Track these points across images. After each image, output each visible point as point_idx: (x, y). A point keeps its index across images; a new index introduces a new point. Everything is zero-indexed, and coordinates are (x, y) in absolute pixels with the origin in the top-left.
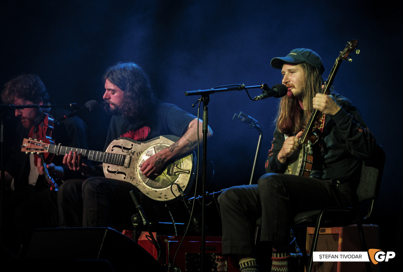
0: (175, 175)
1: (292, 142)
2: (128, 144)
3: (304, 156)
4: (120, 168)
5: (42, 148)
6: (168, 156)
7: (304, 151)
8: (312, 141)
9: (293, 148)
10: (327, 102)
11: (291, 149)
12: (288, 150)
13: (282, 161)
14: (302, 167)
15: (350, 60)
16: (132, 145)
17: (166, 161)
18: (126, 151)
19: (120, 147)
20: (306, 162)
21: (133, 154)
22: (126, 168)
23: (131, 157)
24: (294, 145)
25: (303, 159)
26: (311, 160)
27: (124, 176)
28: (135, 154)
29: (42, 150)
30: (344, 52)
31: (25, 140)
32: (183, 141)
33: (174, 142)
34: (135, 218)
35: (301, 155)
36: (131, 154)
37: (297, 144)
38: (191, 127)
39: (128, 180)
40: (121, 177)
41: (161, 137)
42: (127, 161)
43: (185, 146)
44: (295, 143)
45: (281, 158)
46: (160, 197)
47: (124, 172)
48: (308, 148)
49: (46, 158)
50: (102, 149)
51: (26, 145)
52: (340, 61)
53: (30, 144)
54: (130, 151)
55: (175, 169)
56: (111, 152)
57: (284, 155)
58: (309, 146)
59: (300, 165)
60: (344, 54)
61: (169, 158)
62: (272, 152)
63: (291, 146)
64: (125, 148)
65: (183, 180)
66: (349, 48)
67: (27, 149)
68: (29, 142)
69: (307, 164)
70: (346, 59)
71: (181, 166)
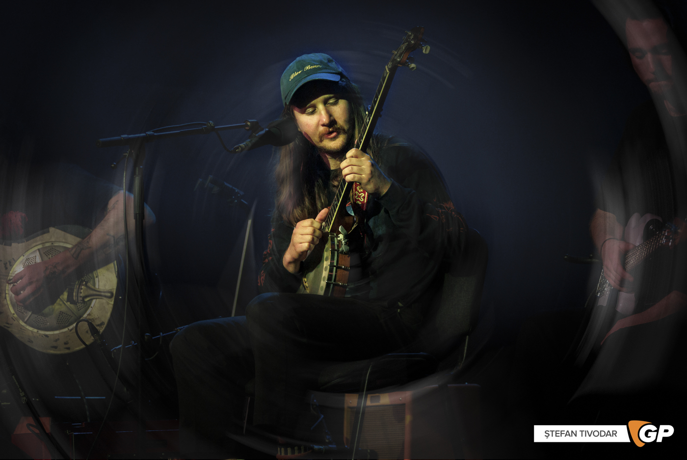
0: (84, 302)
1: (309, 230)
3: (332, 258)
6: (69, 267)
7: (331, 247)
9: (313, 242)
12: (304, 247)
13: (291, 269)
14: (330, 278)
15: (413, 65)
20: (338, 267)
25: (332, 263)
26: (346, 263)
30: (401, 51)
32: (97, 237)
33: (79, 240)
35: (327, 254)
38: (114, 207)
41: (52, 229)
43: (102, 248)
44: (314, 231)
45: (290, 263)
48: (339, 241)
52: (393, 70)
55: (84, 291)
58: (341, 236)
60: (400, 56)
61: (69, 271)
66: (409, 43)
69: (339, 271)
70: (405, 64)
71: (94, 285)
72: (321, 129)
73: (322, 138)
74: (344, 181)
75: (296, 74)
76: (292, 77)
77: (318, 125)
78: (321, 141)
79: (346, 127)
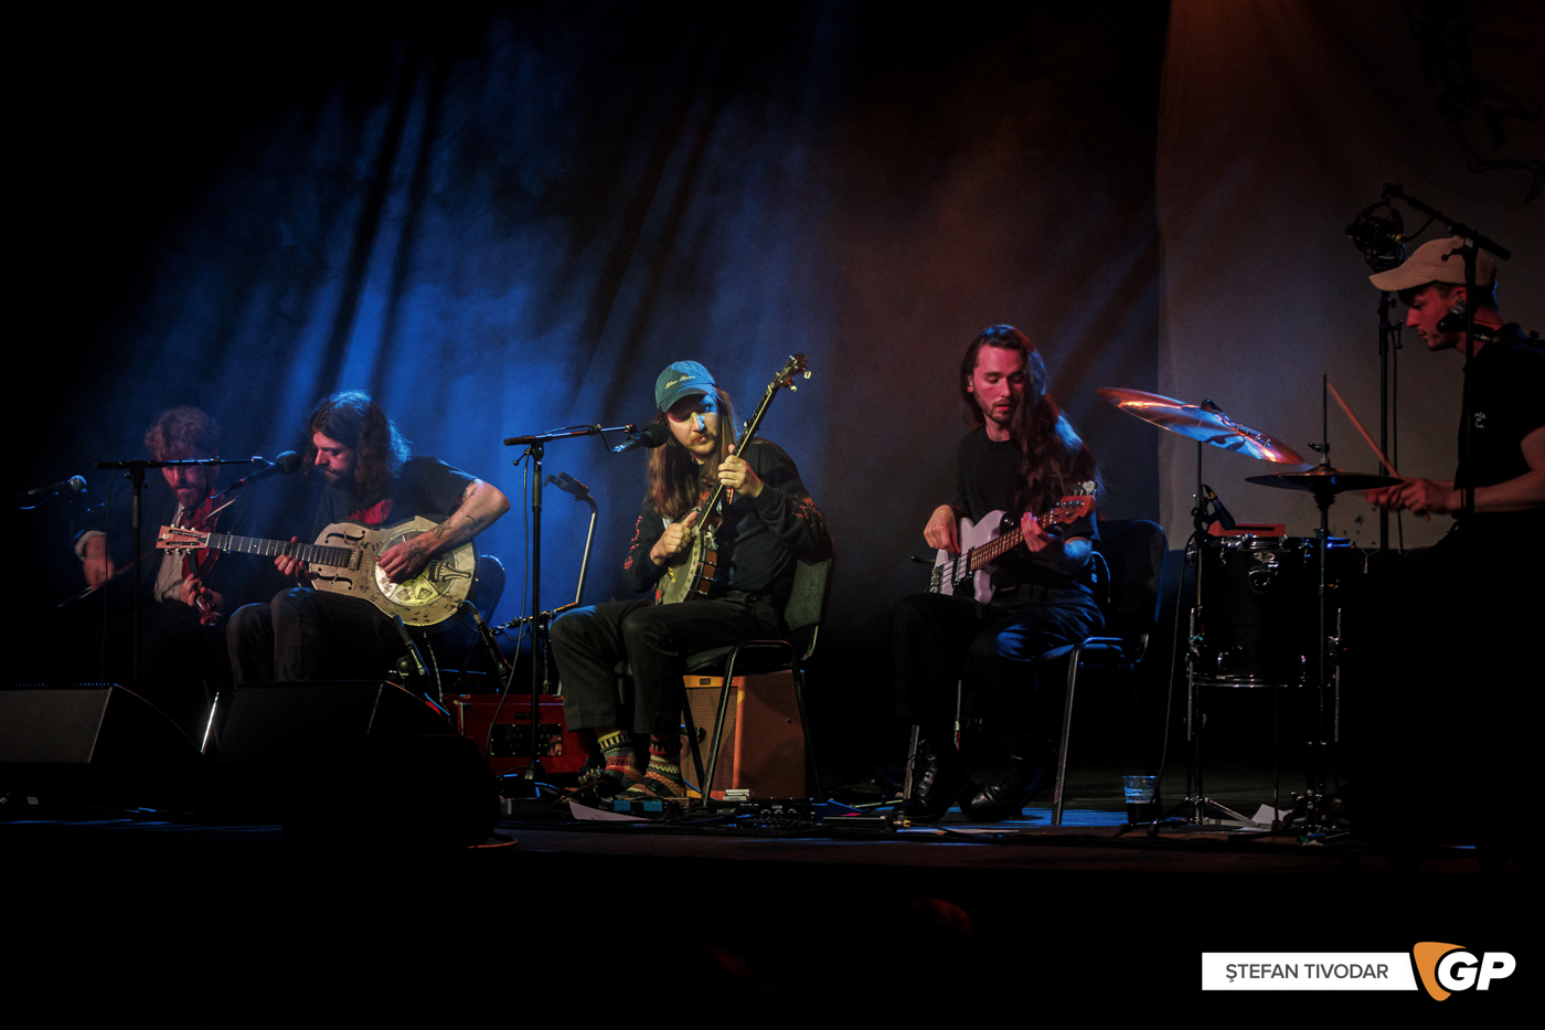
0: (444, 580)
1: (680, 535)
2: (356, 530)
3: (701, 554)
4: (341, 572)
5: (195, 540)
6: (432, 544)
7: (702, 543)
8: (715, 526)
9: (680, 546)
10: (747, 472)
11: (678, 546)
12: (673, 548)
13: (657, 562)
14: (698, 572)
15: (794, 388)
16: (364, 532)
17: (428, 553)
18: (352, 542)
19: (341, 536)
20: (706, 563)
21: (366, 546)
22: (353, 570)
23: (361, 552)
24: (683, 538)
25: (701, 558)
26: (713, 561)
27: (348, 584)
28: (369, 546)
29: (195, 544)
30: (784, 374)
31: (164, 528)
32: (457, 519)
33: (434, 525)
34: (404, 663)
35: (697, 549)
36: (362, 548)
37: (687, 538)
38: (472, 494)
39: (357, 594)
40: (342, 588)
41: (417, 517)
42: (354, 558)
43: (463, 528)
44: (684, 536)
45: (656, 557)
46: (416, 620)
47: (349, 577)
48: (708, 539)
49: (201, 562)
50: (308, 537)
51: (164, 536)
52: (775, 390)
53: (172, 535)
54: (360, 542)
55: (444, 572)
56: (324, 544)
57: (664, 553)
58: (710, 535)
59: (693, 568)
60: (783, 379)
61: (432, 549)
62: (636, 542)
63: (678, 541)
64: (349, 538)
65: (460, 587)
66: (793, 368)
67: (168, 544)
68: (171, 531)
69: (707, 566)
70: (787, 386)
71: (453, 565)
72: (693, 434)
73: (694, 442)
74: (719, 483)
75: (672, 383)
76: (668, 385)
77: (690, 430)
78: (693, 445)
79: (715, 433)
